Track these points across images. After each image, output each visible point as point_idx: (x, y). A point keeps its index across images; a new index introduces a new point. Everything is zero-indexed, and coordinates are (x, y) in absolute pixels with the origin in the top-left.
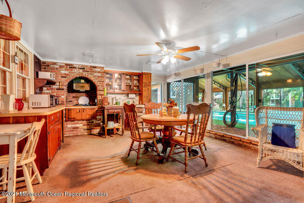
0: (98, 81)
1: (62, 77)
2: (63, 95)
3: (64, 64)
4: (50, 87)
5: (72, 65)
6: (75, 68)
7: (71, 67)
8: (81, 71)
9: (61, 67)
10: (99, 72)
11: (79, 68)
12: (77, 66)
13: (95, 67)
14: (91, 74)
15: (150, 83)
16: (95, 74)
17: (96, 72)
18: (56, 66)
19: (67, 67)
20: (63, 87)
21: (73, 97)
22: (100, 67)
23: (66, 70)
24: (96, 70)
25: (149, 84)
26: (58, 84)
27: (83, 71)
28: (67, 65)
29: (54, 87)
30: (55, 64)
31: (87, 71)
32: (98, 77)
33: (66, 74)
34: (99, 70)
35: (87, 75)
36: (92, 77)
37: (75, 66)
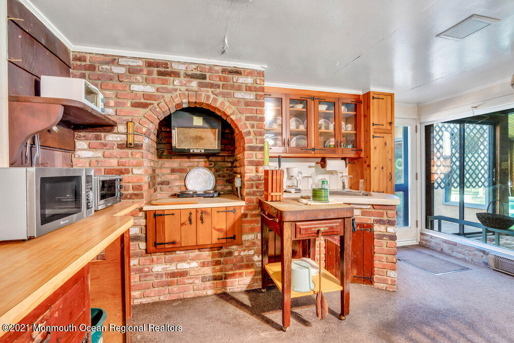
0: (247, 119)
1: (136, 105)
2: (139, 165)
3: (140, 63)
4: (97, 138)
5: (165, 64)
6: (176, 74)
7: (164, 71)
8: (194, 84)
9: (132, 71)
10: (249, 89)
11: (187, 75)
12: (181, 68)
13: (237, 72)
14: (224, 95)
15: (390, 123)
16: (238, 95)
17: (239, 88)
18: (117, 70)
19: (150, 73)
20: (138, 139)
21: (173, 171)
22: (251, 73)
23: (147, 81)
24: (241, 80)
25: (389, 127)
26: (121, 128)
27: (201, 85)
28: (150, 64)
29: (111, 137)
30: (114, 60)
31: (212, 86)
32: (247, 104)
33: (147, 96)
34: (249, 80)
35: (212, 96)
36: (227, 104)
37: (176, 67)
